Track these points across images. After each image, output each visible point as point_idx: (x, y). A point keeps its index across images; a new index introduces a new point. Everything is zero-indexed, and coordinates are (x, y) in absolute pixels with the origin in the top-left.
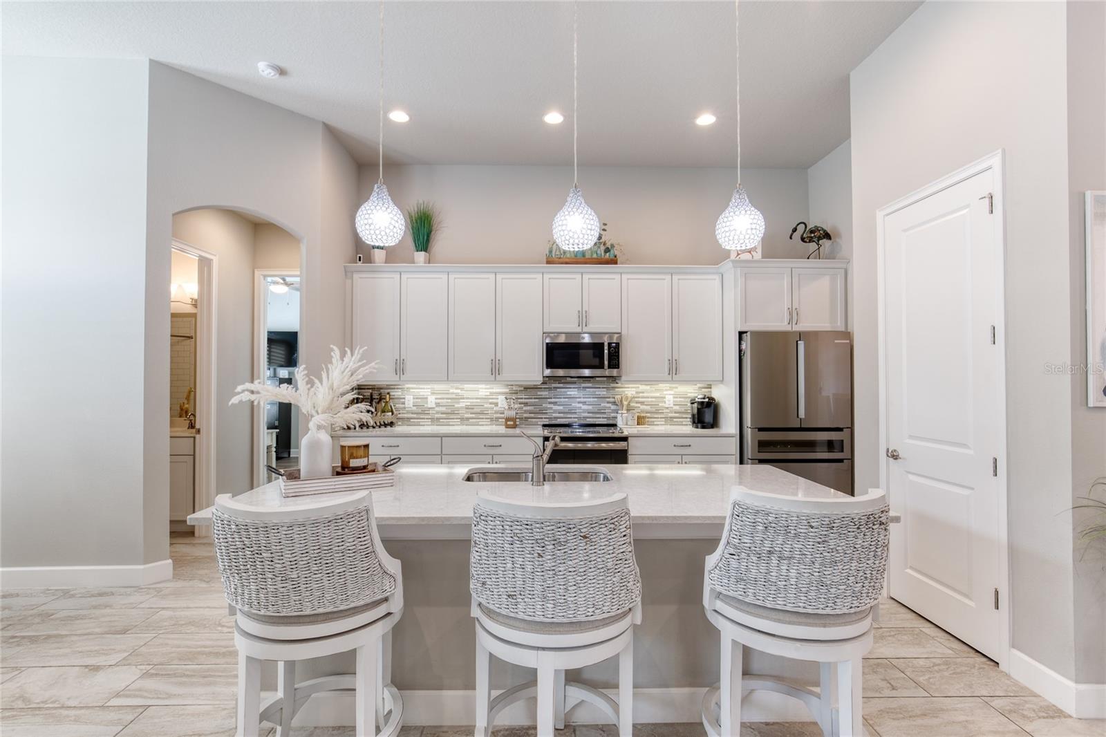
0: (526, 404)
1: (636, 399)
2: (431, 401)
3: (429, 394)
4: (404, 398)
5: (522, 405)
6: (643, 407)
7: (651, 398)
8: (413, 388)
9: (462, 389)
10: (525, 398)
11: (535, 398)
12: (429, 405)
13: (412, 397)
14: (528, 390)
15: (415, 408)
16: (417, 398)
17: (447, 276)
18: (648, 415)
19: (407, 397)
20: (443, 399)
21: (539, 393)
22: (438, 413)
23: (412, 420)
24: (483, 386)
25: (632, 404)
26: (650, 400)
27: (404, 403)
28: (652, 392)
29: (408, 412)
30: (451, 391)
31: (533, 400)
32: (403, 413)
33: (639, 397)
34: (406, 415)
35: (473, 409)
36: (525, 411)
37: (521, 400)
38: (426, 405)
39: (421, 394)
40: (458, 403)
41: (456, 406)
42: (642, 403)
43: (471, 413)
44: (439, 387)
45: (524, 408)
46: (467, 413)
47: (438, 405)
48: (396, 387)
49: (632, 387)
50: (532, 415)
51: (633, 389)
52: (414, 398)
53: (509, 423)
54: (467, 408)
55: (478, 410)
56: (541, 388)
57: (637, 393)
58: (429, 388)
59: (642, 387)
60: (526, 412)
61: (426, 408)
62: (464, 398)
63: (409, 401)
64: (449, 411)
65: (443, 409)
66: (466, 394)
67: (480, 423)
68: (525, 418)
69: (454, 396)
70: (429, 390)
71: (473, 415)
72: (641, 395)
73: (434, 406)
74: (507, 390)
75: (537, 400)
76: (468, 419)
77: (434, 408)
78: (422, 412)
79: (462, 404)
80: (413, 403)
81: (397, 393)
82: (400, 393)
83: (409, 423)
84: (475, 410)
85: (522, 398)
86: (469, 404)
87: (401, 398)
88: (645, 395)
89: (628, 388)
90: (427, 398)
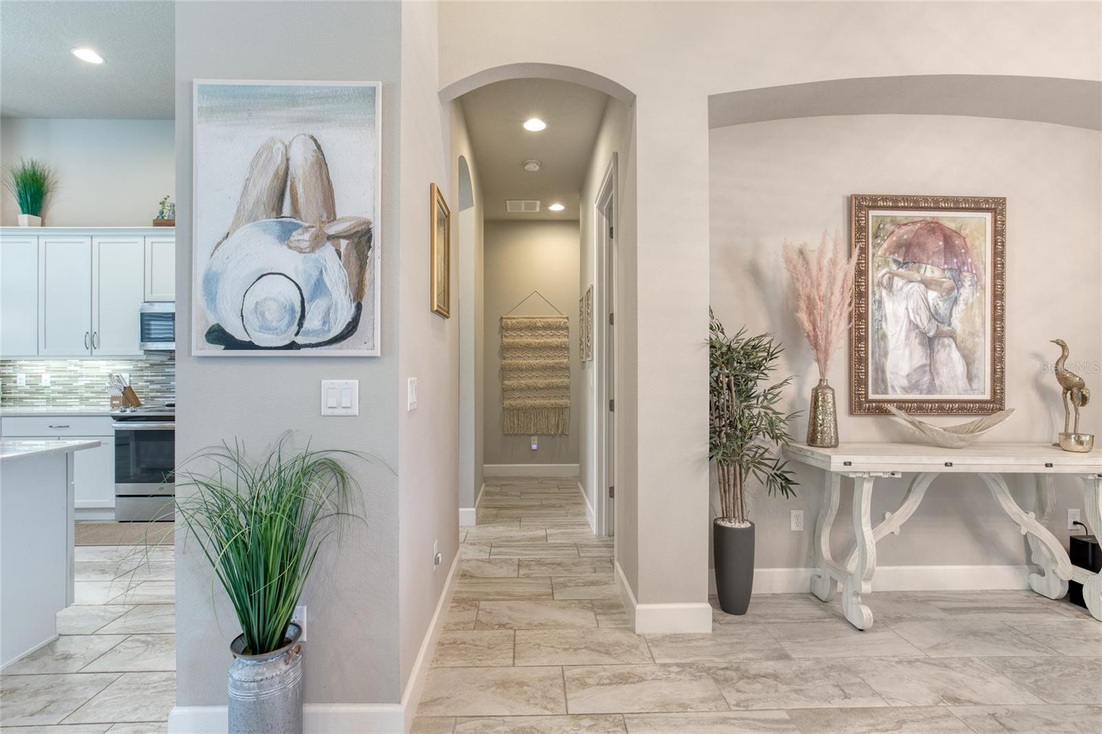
0: (152, 382)
2: (46, 380)
3: (44, 371)
4: (16, 377)
5: (149, 383)
8: (25, 366)
9: (81, 366)
10: (151, 376)
11: (162, 376)
12: (44, 384)
13: (25, 375)
14: (155, 367)
15: (28, 387)
16: (30, 376)
17: (36, 240)
19: (18, 375)
20: (60, 377)
21: (167, 370)
22: (53, 392)
23: (24, 400)
24: (105, 362)
27: (15, 382)
29: (20, 392)
30: (69, 368)
31: (160, 378)
32: (14, 393)
34: (18, 395)
35: (94, 387)
36: (151, 389)
37: (148, 378)
38: (40, 384)
39: (35, 371)
40: (77, 381)
41: (75, 384)
43: (91, 393)
44: (55, 364)
45: (151, 387)
46: (87, 392)
47: (53, 383)
48: (7, 364)
50: (159, 394)
52: (27, 377)
53: (114, 402)
54: (87, 386)
55: (100, 390)
58: (43, 366)
60: (152, 391)
61: (41, 386)
62: (82, 376)
63: (22, 379)
64: (67, 390)
65: (60, 388)
66: (84, 372)
67: (101, 403)
68: (151, 397)
69: (72, 374)
70: (44, 368)
71: (94, 395)
73: (49, 384)
74: (131, 367)
75: (165, 378)
76: (88, 398)
77: (49, 387)
78: (36, 391)
79: (82, 382)
80: (26, 381)
81: (9, 371)
82: (12, 371)
83: (21, 404)
84: (96, 389)
85: (148, 376)
86: (89, 382)
87: (13, 377)
90: (41, 376)
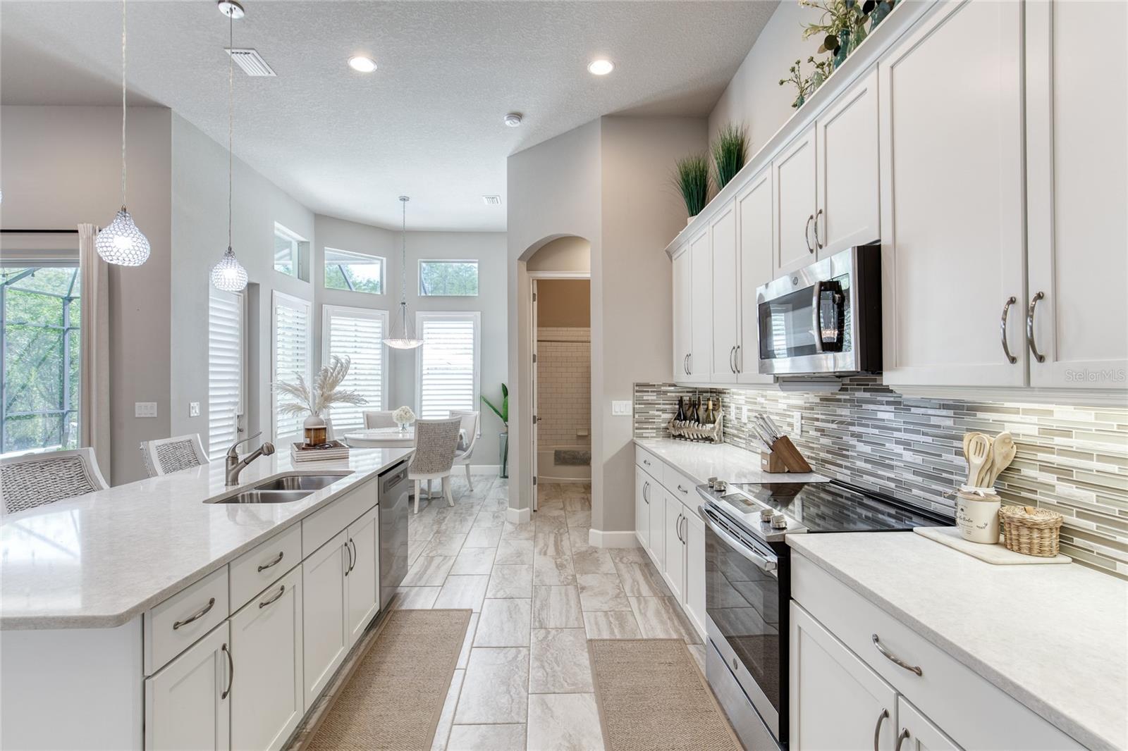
1: (1041, 456)
6: (1065, 490)
7: (1102, 457)
18: (1091, 526)
25: (1028, 472)
26: (1095, 465)
28: (1103, 433)
33: (1049, 450)
42: (1064, 473)
49: (1026, 411)
51: (1028, 419)
56: (839, 400)
57: (1047, 431)
59: (1064, 413)
72: (1059, 441)
88: (1075, 443)
89: (1016, 411)
